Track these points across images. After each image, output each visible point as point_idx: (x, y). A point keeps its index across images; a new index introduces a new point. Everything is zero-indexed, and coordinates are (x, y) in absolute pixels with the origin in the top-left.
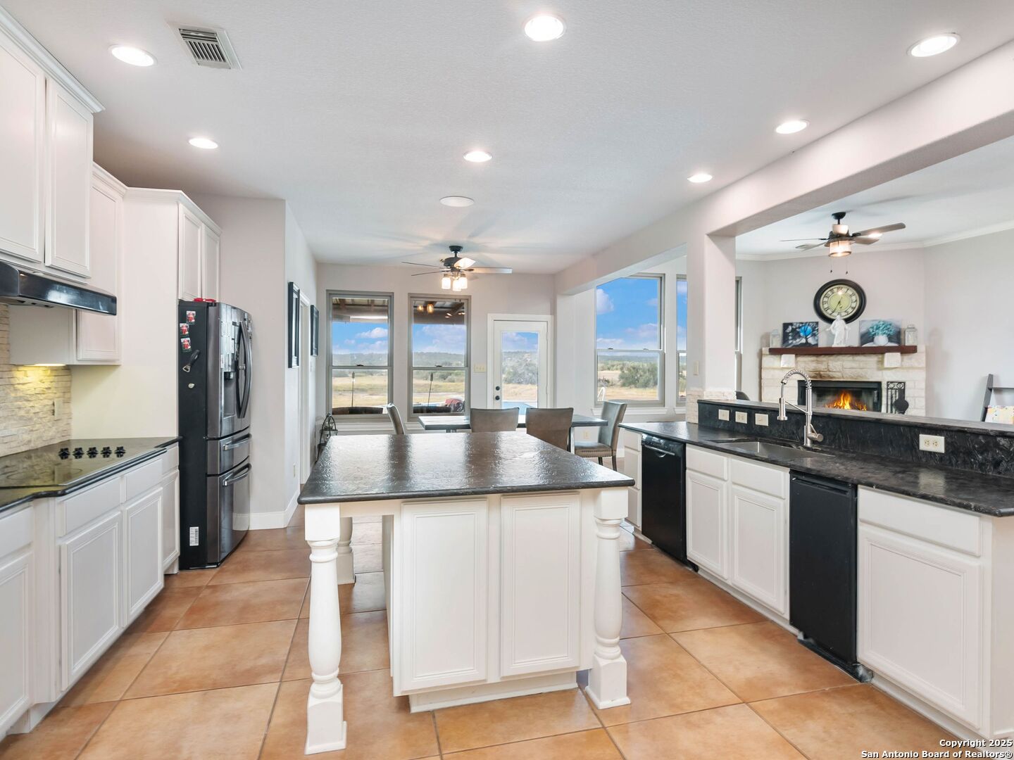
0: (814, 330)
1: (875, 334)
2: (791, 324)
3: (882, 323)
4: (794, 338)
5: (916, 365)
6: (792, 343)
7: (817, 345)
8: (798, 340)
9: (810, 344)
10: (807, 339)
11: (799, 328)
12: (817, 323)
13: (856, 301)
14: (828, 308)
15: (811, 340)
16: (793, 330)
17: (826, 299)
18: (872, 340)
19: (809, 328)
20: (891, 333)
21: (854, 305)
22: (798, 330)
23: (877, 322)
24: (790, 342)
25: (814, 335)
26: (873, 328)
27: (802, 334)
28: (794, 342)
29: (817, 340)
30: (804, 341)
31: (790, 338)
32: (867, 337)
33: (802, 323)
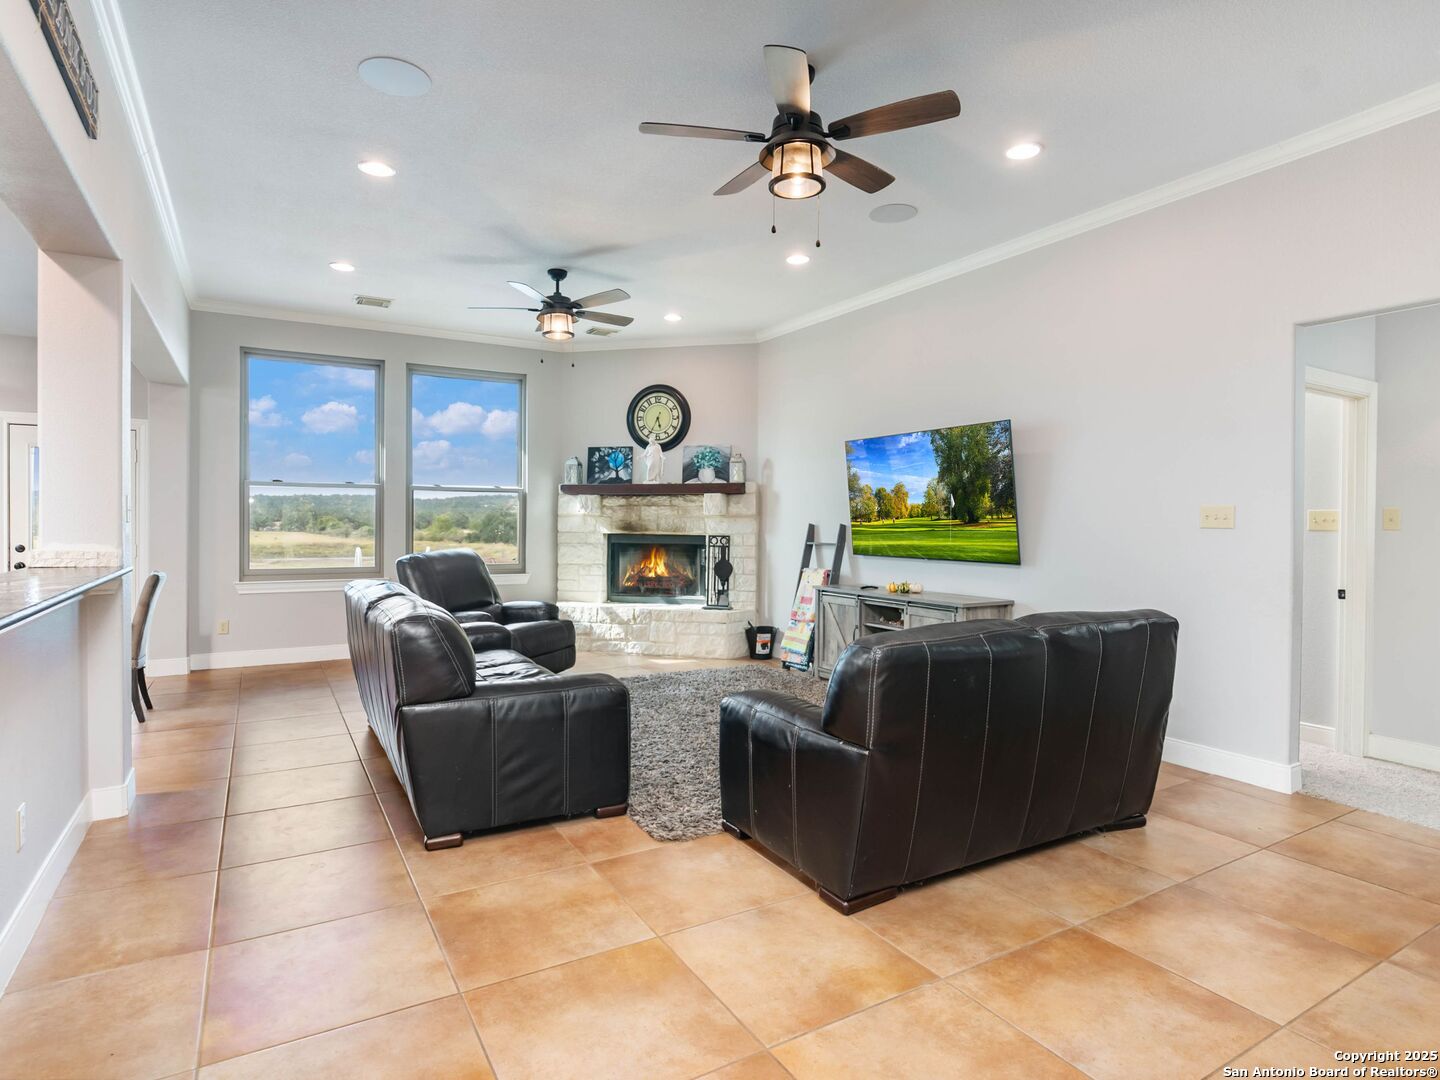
0: (626, 459)
1: (700, 467)
2: (598, 449)
3: (708, 450)
4: (602, 471)
5: (744, 511)
6: (599, 478)
7: (630, 481)
8: (606, 474)
9: (621, 479)
10: (617, 472)
11: (609, 455)
12: (631, 449)
13: (678, 417)
14: (644, 427)
15: (623, 475)
16: (601, 458)
17: (641, 414)
18: (696, 476)
19: (621, 455)
20: (719, 465)
21: (675, 423)
22: (606, 458)
23: (703, 449)
24: (597, 476)
25: (626, 466)
26: (697, 457)
27: (611, 465)
28: (602, 476)
29: (631, 475)
30: (613, 475)
31: (597, 469)
32: (691, 470)
33: (612, 448)
